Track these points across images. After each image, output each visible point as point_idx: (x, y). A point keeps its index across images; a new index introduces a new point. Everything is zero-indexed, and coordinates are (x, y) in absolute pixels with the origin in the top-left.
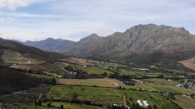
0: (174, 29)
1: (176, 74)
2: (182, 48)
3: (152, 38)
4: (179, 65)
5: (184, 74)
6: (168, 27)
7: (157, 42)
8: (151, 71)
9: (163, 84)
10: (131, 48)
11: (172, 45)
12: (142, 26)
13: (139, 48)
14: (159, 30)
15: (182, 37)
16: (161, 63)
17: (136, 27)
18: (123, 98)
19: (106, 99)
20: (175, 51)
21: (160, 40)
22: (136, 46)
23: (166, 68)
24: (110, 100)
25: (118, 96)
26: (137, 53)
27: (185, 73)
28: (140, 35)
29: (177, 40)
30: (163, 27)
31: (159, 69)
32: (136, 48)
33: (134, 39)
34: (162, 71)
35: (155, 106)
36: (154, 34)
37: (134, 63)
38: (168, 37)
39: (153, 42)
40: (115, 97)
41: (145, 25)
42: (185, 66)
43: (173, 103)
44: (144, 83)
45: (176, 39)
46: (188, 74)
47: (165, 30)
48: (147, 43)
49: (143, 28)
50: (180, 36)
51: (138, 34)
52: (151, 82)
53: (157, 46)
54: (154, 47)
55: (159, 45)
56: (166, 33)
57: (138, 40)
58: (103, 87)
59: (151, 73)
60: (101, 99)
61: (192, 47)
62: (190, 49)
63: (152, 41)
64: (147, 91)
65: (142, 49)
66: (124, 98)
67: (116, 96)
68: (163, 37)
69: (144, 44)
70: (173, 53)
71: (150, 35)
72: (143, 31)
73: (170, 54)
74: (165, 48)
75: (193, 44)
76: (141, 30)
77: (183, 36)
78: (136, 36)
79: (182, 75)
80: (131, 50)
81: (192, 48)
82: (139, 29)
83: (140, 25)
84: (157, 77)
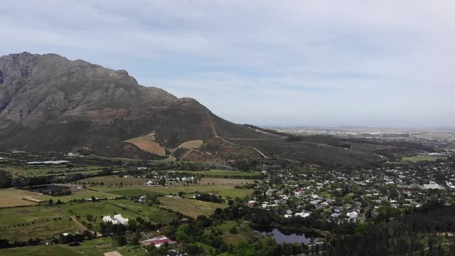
0: (107, 71)
1: (129, 165)
2: (129, 113)
3: (61, 89)
4: (129, 146)
5: (143, 164)
6: (94, 67)
7: (72, 99)
8: (75, 165)
9: (121, 184)
10: (6, 111)
11: (107, 106)
12: (31, 58)
13: (29, 112)
14: (74, 71)
15: (125, 90)
16: (90, 145)
17: (15, 57)
18: (71, 219)
19: (37, 230)
20: (116, 119)
21: (80, 94)
22: (20, 107)
23: (103, 155)
24: (47, 228)
25: (60, 219)
26: (24, 124)
27: (144, 162)
28: (26, 78)
29: (116, 96)
30: (82, 65)
31: (91, 159)
32: (21, 111)
33: (11, 89)
34: (97, 162)
35: (139, 219)
36: (64, 79)
37: (23, 150)
38: (97, 88)
39: (62, 98)
40: (53, 221)
41: (39, 55)
42: (141, 149)
43: (162, 209)
44: (84, 187)
45: (113, 94)
46: (150, 162)
47: (89, 73)
48: (49, 99)
49: (33, 61)
50: (122, 89)
51: (22, 75)
52: (98, 184)
53: (74, 108)
54: (65, 110)
55: (78, 105)
56: (91, 79)
57: (22, 92)
58: (9, 208)
59: (78, 169)
60: (25, 231)
61: (147, 111)
62: (144, 116)
63: (61, 95)
64: (106, 199)
65: (38, 115)
66: (75, 219)
67: (55, 219)
68: (85, 88)
69: (40, 102)
70: (111, 123)
71: (53, 82)
72: (35, 70)
73: (106, 126)
74: (94, 113)
75: (147, 105)
76: (27, 67)
77: (127, 88)
78: (16, 81)
79: (139, 165)
80: (9, 117)
81: (148, 113)
82: (21, 62)
83: (26, 54)
84: (100, 175)
